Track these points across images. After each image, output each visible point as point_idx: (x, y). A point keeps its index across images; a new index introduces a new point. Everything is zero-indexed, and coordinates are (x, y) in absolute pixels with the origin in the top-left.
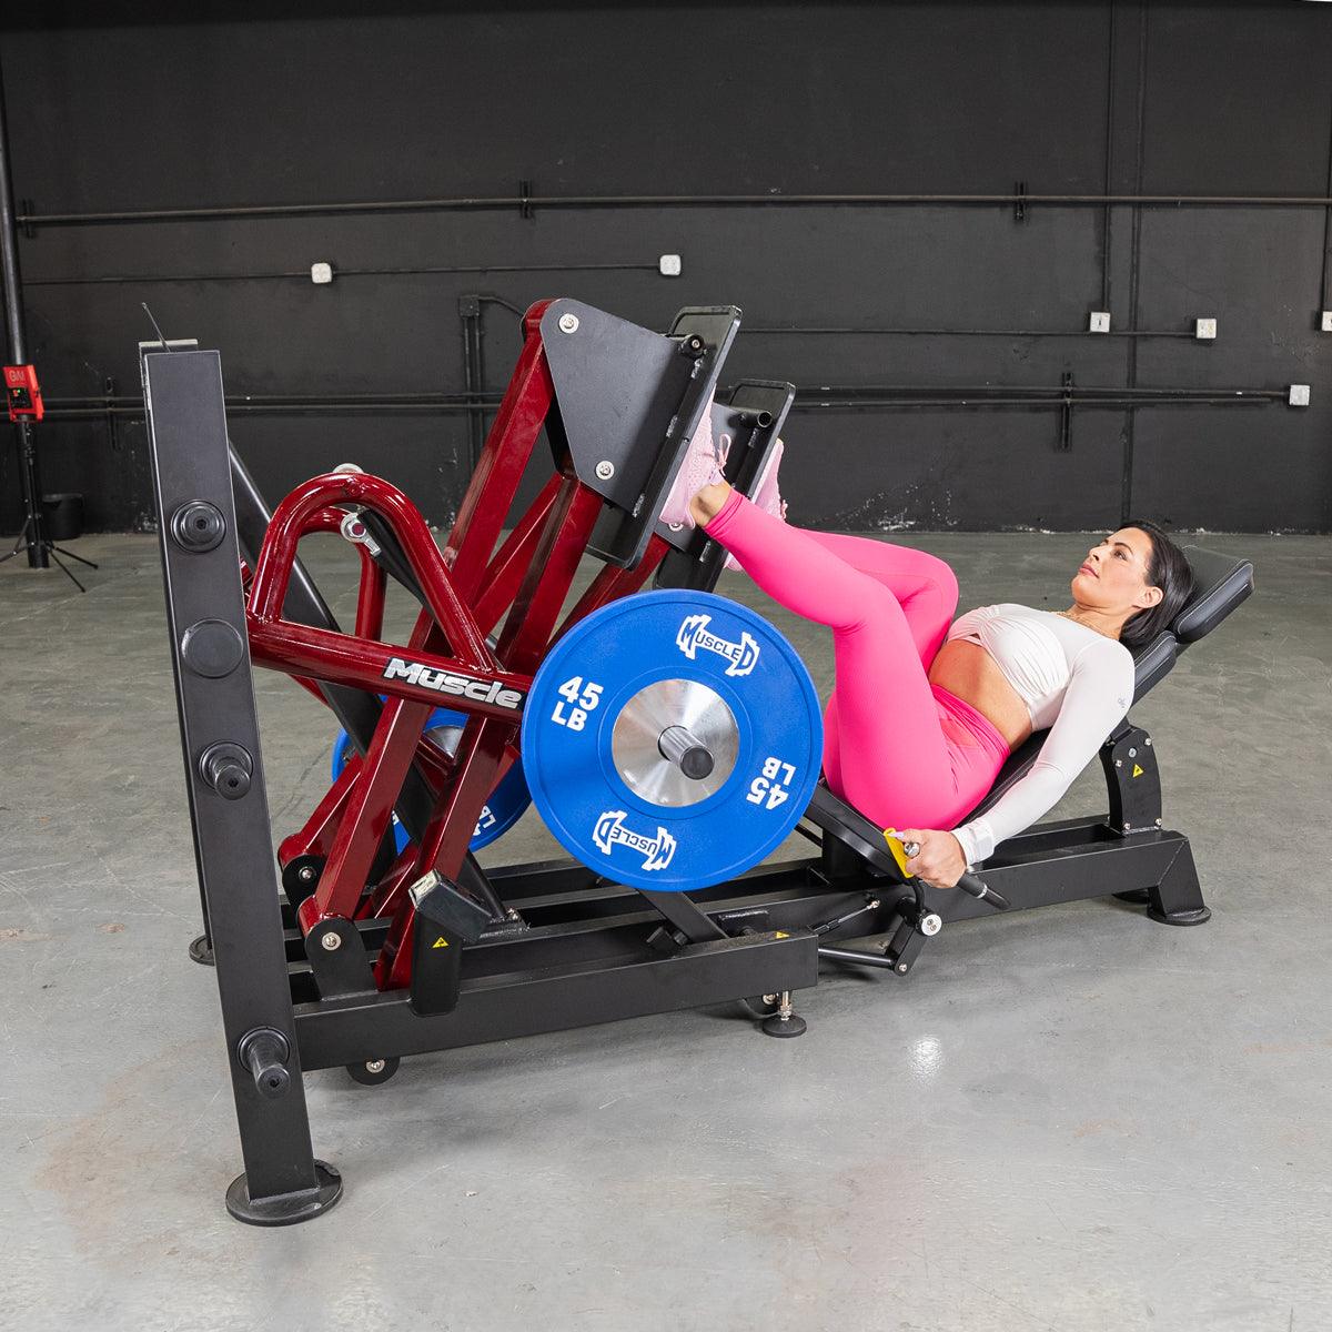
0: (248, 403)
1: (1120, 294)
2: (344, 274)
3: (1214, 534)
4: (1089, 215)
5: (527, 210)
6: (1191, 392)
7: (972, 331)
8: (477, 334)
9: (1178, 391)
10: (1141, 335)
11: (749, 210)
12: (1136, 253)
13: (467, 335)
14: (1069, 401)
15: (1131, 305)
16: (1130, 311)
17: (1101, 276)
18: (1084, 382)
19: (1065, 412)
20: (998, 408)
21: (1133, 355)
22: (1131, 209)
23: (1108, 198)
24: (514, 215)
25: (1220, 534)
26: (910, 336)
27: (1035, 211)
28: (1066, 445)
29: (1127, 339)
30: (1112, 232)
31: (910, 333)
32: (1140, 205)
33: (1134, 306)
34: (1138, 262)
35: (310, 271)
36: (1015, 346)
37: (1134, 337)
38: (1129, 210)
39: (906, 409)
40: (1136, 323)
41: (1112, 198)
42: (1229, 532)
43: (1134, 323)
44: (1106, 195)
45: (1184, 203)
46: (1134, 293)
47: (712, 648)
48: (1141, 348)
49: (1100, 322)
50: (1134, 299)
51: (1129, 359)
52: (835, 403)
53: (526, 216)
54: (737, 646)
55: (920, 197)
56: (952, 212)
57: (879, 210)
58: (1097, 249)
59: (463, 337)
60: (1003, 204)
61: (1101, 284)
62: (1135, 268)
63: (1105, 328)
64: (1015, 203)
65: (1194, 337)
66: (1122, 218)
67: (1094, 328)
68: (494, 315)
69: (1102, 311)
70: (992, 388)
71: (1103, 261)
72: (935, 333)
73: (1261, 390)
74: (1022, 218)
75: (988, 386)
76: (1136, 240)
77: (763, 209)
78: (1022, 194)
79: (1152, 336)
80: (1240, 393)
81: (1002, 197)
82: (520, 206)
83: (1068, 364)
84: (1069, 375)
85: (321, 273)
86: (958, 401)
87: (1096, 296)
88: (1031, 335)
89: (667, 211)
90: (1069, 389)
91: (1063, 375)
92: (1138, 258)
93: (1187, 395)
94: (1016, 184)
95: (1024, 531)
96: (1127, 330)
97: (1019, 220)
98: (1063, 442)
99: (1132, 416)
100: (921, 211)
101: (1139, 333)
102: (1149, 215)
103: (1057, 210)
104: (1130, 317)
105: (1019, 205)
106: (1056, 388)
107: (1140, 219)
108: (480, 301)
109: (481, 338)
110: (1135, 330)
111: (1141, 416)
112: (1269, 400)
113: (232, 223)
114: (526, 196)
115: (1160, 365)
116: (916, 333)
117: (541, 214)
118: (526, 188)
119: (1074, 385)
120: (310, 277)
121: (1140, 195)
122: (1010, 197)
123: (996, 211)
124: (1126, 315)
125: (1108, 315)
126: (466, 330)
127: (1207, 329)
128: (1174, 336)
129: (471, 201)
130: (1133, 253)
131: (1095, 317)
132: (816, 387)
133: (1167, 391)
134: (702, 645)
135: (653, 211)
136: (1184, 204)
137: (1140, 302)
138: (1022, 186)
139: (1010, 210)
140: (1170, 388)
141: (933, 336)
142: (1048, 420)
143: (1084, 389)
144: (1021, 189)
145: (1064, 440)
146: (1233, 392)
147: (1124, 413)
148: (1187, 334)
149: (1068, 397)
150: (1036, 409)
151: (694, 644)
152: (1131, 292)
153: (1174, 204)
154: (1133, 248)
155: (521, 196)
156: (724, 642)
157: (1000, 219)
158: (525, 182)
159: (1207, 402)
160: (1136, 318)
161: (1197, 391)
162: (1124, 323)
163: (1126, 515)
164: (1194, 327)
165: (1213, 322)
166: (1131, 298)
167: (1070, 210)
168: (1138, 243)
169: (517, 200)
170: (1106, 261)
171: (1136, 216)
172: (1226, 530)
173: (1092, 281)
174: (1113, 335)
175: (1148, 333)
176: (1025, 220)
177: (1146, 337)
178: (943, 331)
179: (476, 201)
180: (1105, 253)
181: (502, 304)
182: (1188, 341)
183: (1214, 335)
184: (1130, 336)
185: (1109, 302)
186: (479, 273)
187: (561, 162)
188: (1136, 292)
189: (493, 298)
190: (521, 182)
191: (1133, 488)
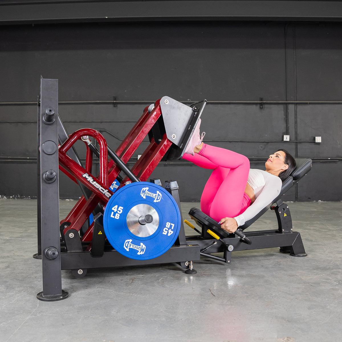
0: (28, 159)
1: (292, 130)
3: (324, 202)
4: (282, 107)
5: (115, 104)
7: (248, 141)
10: (299, 142)
12: (296, 118)
13: (95, 141)
15: (295, 133)
16: (295, 135)
17: (286, 125)
20: (256, 164)
21: (297, 148)
22: (294, 105)
23: (287, 102)
24: (111, 106)
26: (229, 143)
27: (266, 106)
29: (294, 143)
30: (289, 112)
31: (230, 142)
32: (297, 104)
33: (296, 133)
34: (297, 120)
36: (261, 146)
37: (297, 142)
40: (297, 138)
41: (288, 102)
43: (296, 138)
45: (309, 103)
47: (150, 196)
48: (299, 146)
49: (287, 138)
50: (296, 131)
51: (295, 149)
53: (115, 106)
54: (156, 195)
55: (232, 102)
56: (241, 106)
57: (219, 106)
58: (285, 117)
60: (256, 104)
61: (286, 127)
62: (296, 122)
63: (288, 140)
64: (260, 103)
65: (315, 142)
66: (291, 107)
67: (285, 140)
69: (287, 135)
70: (255, 158)
71: (287, 121)
72: (237, 142)
73: (335, 158)
74: (262, 108)
75: (253, 157)
76: (296, 114)
78: (262, 101)
79: (302, 142)
80: (329, 159)
81: (256, 102)
82: (113, 103)
87: (285, 131)
88: (266, 142)
92: (297, 119)
94: (260, 98)
96: (294, 141)
97: (261, 108)
100: (232, 106)
101: (298, 141)
102: (299, 107)
103: (272, 106)
104: (295, 137)
105: (261, 104)
107: (297, 108)
108: (100, 131)
110: (297, 140)
112: (338, 161)
113: (27, 107)
114: (115, 100)
115: (305, 150)
116: (231, 142)
117: (119, 106)
118: (115, 98)
121: (296, 101)
122: (259, 102)
123: (254, 106)
125: (289, 136)
127: (318, 139)
128: (309, 142)
129: (99, 101)
130: (295, 118)
131: (285, 136)
134: (147, 195)
137: (298, 132)
138: (262, 99)
139: (258, 106)
141: (236, 143)
146: (327, 158)
148: (312, 141)
151: (145, 195)
152: (295, 129)
153: (307, 103)
154: (295, 116)
155: (113, 100)
156: (153, 194)
157: (255, 108)
158: (115, 97)
159: (320, 162)
160: (297, 137)
161: (316, 158)
162: (293, 139)
163: (296, 197)
164: (314, 139)
165: (320, 138)
166: (295, 131)
167: (276, 106)
168: (297, 115)
169: (113, 101)
170: (287, 120)
171: (296, 107)
172: (327, 201)
173: (283, 126)
174: (290, 142)
175: (300, 141)
176: (263, 109)
177: (300, 142)
178: (239, 141)
179: (100, 101)
180: (287, 118)
181: (106, 132)
182: (313, 143)
183: (320, 141)
184: (295, 142)
185: (289, 132)
186: (100, 123)
187: (126, 91)
188: (297, 129)
189: (104, 130)
190: (114, 97)
191: (298, 188)
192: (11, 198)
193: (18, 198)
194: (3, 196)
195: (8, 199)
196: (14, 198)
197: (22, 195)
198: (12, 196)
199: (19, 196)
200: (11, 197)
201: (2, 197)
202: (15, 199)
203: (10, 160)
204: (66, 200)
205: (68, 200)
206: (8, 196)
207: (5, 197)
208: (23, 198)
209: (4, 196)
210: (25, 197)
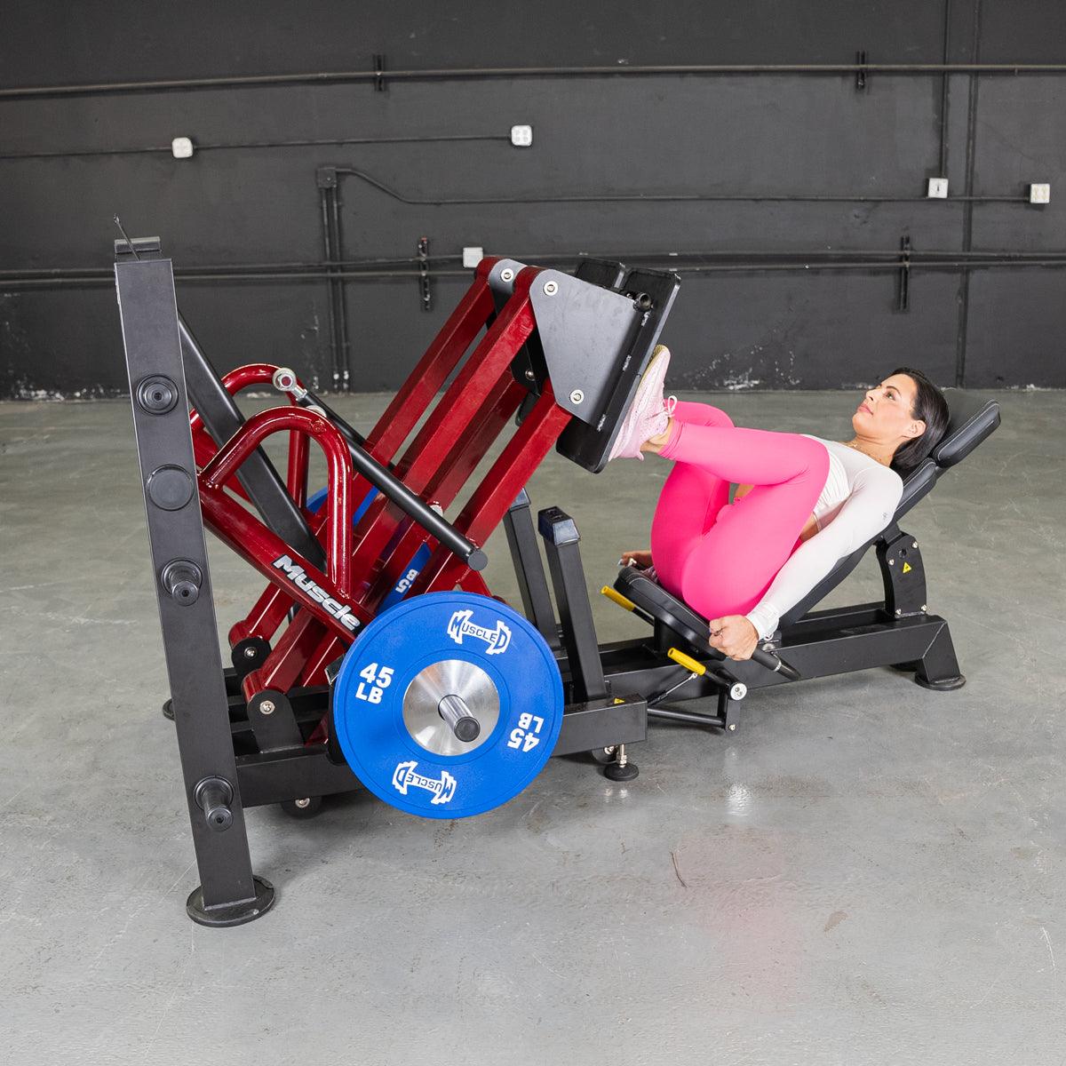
1: (956, 160)
2: (203, 149)
3: (1044, 390)
4: (927, 84)
5: (380, 83)
6: (1024, 255)
7: (815, 198)
8: (335, 205)
9: (1012, 254)
10: (976, 201)
11: (598, 81)
12: (972, 119)
13: (325, 206)
14: (907, 264)
15: (967, 171)
16: (967, 176)
17: (939, 142)
18: (921, 245)
19: (903, 274)
20: (839, 271)
21: (969, 221)
22: (969, 78)
23: (947, 66)
24: (369, 87)
25: (1049, 390)
26: (751, 202)
27: (876, 79)
28: (905, 307)
29: (963, 204)
30: (950, 100)
31: (755, 200)
32: (977, 73)
33: (970, 170)
34: (974, 128)
35: (171, 146)
37: (970, 202)
38: (967, 78)
39: (751, 273)
40: (972, 188)
41: (950, 66)
42: (1058, 387)
43: (970, 188)
44: (944, 64)
45: (1019, 71)
46: (970, 160)
48: (977, 213)
49: (938, 188)
50: (972, 164)
51: (965, 223)
52: (682, 269)
53: (380, 89)
55: (765, 67)
56: (795, 81)
57: (723, 80)
58: (936, 117)
59: (322, 208)
60: (844, 73)
61: (938, 151)
62: (971, 136)
63: (943, 194)
64: (857, 73)
65: (1028, 202)
66: (960, 85)
67: (932, 193)
68: (351, 187)
69: (940, 176)
70: (834, 252)
71: (941, 130)
72: (778, 200)
74: (863, 87)
75: (829, 250)
76: (972, 108)
77: (611, 81)
78: (863, 63)
79: (987, 201)
81: (844, 67)
82: (374, 79)
83: (907, 228)
84: (908, 241)
85: (182, 148)
86: (800, 266)
87: (934, 163)
88: (872, 201)
89: (517, 83)
90: (908, 253)
91: (902, 239)
92: (974, 125)
93: (1020, 258)
94: (858, 54)
95: (863, 389)
96: (963, 196)
97: (859, 88)
98: (902, 305)
99: (967, 279)
100: (765, 81)
101: (973, 198)
102: (985, 84)
103: (897, 80)
104: (966, 184)
105: (861, 74)
106: (895, 252)
107: (976, 86)
108: (338, 173)
109: (339, 208)
110: (971, 195)
111: (975, 278)
113: (93, 99)
114: (380, 69)
115: (994, 227)
116: (761, 200)
117: (393, 86)
118: (379, 61)
119: (912, 249)
120: (171, 151)
121: (977, 63)
122: (852, 67)
123: (838, 80)
124: (962, 181)
125: (946, 181)
126: (324, 202)
127: (1041, 193)
128: (1008, 201)
129: (325, 75)
130: (970, 119)
131: (933, 183)
132: (664, 253)
133: (1002, 254)
135: (504, 82)
136: (1021, 72)
137: (976, 169)
138: (863, 56)
139: (851, 80)
140: (1004, 250)
141: (777, 204)
142: (888, 283)
143: (922, 253)
144: (862, 58)
145: (902, 301)
147: (959, 275)
148: (1021, 198)
149: (907, 260)
150: (875, 272)
152: (968, 158)
153: (1010, 73)
154: (970, 115)
155: (375, 71)
157: (840, 89)
158: (379, 56)
159: (1040, 265)
160: (972, 184)
161: (1030, 255)
162: (961, 189)
163: (960, 373)
164: (1028, 191)
165: (1047, 187)
166: (967, 165)
167: (910, 79)
168: (975, 110)
169: (371, 73)
170: (944, 128)
171: (973, 84)
172: (1054, 386)
173: (929, 146)
174: (950, 201)
175: (983, 198)
176: (866, 89)
177: (981, 202)
178: (786, 197)
179: (331, 75)
180: (942, 121)
181: (359, 176)
182: (1023, 205)
183: (1047, 200)
184: (966, 201)
185: (946, 168)
186: (335, 146)
187: (413, 36)
188: (973, 158)
189: (349, 170)
190: (374, 56)
191: (967, 347)
192: (79, 398)
193: (98, 396)
194: (52, 393)
195: (67, 402)
196: (86, 396)
197: (111, 387)
198: (80, 391)
199: (102, 391)
200: (78, 394)
201: (50, 396)
202: (88, 398)
203: (60, 280)
204: (249, 395)
205: (254, 395)
206: (68, 391)
207: (58, 395)
208: (115, 396)
209: (56, 392)
210: (120, 394)
